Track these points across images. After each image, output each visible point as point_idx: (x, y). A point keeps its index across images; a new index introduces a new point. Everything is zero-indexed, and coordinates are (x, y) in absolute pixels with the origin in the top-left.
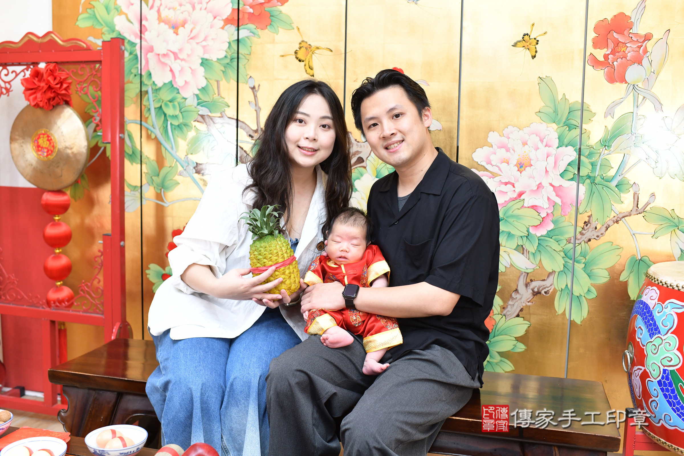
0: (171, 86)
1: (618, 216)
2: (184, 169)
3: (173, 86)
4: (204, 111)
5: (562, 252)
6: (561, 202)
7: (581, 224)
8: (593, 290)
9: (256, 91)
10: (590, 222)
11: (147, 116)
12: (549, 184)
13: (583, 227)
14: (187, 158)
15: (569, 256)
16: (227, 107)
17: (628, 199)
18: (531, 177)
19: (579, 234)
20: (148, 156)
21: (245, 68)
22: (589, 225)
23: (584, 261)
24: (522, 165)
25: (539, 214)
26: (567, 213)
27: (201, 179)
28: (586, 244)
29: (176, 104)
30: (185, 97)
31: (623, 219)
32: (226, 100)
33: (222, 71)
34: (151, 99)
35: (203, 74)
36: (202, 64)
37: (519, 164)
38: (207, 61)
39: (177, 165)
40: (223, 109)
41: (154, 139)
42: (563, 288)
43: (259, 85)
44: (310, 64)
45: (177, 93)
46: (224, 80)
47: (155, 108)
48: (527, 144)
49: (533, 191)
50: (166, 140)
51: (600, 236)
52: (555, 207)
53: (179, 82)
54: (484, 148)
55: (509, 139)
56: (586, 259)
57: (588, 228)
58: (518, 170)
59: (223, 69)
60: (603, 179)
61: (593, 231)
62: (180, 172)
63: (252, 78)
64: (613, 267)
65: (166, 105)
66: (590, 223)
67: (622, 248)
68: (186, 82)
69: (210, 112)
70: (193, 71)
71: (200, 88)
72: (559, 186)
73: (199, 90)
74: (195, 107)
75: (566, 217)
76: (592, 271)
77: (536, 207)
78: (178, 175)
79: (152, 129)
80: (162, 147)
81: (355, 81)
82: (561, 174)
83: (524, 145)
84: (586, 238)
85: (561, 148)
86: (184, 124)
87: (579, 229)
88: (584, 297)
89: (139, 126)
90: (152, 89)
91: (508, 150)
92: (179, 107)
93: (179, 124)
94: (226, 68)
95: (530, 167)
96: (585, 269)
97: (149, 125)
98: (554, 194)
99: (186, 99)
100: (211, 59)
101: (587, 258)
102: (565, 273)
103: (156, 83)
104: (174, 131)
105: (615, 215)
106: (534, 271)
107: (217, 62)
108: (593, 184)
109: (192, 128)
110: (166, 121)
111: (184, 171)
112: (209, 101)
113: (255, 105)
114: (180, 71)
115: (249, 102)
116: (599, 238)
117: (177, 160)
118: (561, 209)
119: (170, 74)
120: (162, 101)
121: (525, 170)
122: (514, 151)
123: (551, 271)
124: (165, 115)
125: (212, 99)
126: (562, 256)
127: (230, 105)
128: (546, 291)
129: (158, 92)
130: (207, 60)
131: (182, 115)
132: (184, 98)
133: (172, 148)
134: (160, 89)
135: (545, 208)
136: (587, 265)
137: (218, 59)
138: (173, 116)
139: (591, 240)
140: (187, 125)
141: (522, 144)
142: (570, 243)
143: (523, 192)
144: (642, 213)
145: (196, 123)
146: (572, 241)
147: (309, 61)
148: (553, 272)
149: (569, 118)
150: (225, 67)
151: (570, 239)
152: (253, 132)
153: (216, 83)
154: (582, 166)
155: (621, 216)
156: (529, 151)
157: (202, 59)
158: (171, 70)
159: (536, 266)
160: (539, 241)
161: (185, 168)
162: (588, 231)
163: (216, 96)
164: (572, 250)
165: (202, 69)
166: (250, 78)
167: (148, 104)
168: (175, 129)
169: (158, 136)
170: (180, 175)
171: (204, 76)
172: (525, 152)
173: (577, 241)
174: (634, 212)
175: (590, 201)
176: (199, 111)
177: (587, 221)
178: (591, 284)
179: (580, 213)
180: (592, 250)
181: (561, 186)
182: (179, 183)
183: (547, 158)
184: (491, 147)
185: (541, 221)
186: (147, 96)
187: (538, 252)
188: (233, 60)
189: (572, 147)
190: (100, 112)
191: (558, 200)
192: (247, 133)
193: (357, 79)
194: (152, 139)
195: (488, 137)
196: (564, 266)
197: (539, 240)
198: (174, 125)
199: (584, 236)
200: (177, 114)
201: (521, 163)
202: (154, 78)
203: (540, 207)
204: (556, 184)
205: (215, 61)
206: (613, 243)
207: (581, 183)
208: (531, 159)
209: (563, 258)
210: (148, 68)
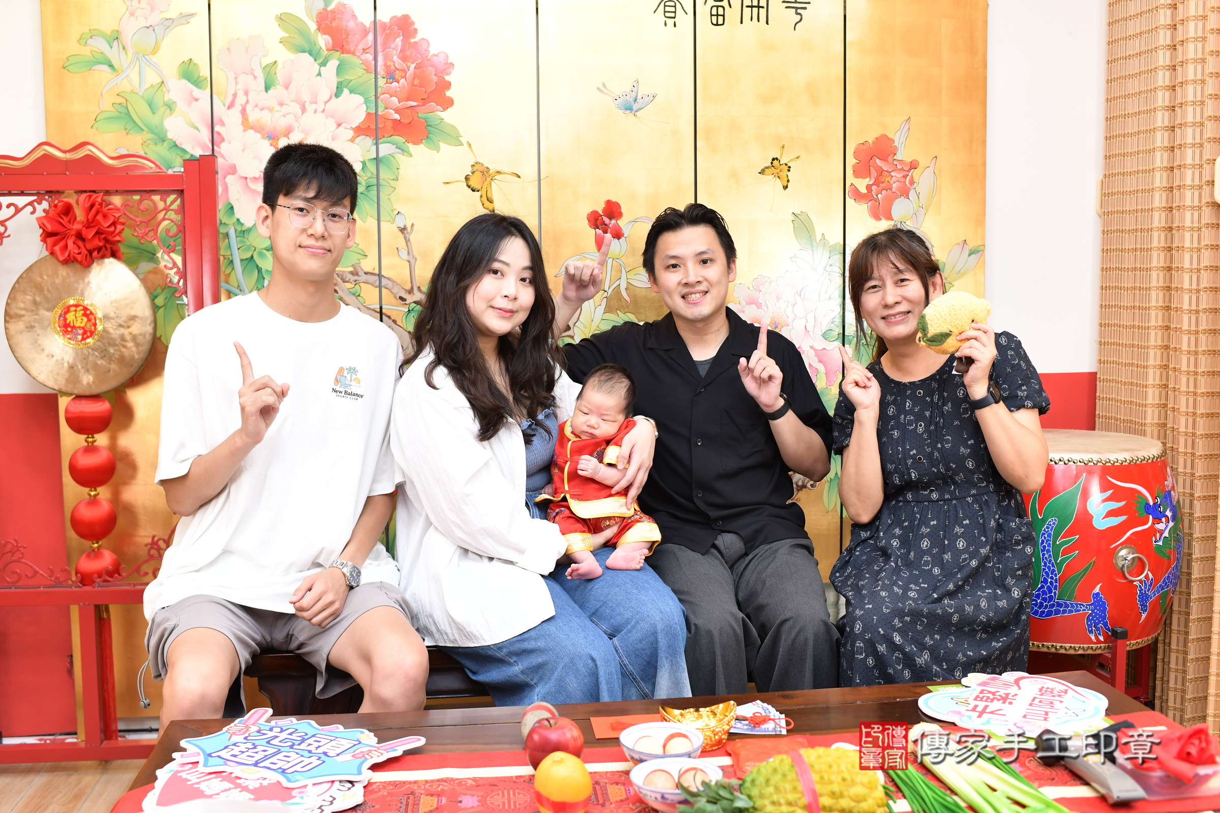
9: (408, 233)
11: (227, 272)
16: (363, 257)
34: (235, 247)
40: (357, 261)
43: (413, 225)
44: (488, 194)
47: (242, 260)
63: (401, 214)
65: (261, 254)
90: (236, 231)
97: (232, 286)
103: (242, 221)
110: (262, 279)
113: (406, 254)
115: (398, 249)
120: (253, 249)
124: (259, 270)
127: (367, 254)
129: (246, 236)
134: (249, 230)
147: (487, 191)
152: (406, 293)
166: (399, 215)
167: (230, 252)
186: (227, 241)
188: (369, 188)
192: (395, 294)
202: (238, 214)
210: (228, 198)
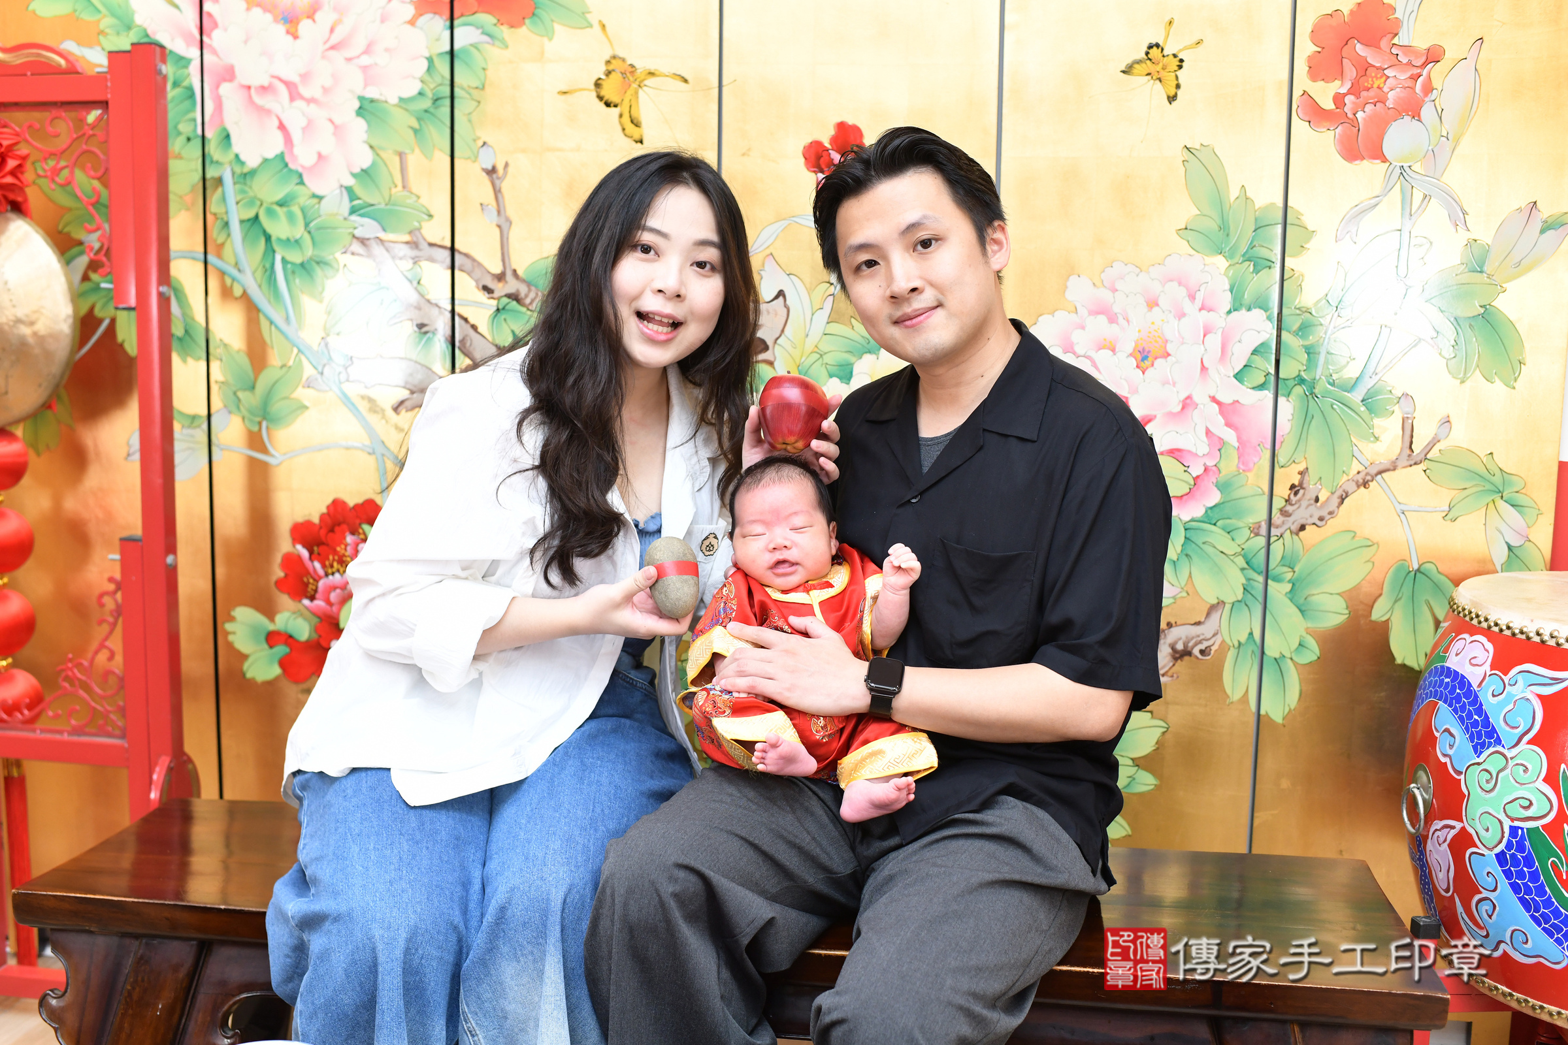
0: (281, 164)
1: (1367, 471)
2: (319, 372)
3: (286, 165)
4: (367, 227)
5: (1241, 557)
6: (1236, 439)
7: (1282, 490)
8: (1312, 644)
9: (498, 178)
10: (1304, 486)
11: (220, 241)
12: (1209, 399)
13: (1287, 498)
14: (326, 345)
15: (1255, 566)
16: (426, 217)
17: (1389, 430)
18: (1168, 383)
19: (1278, 515)
20: (226, 341)
21: (470, 121)
22: (1301, 492)
23: (1289, 575)
24: (1146, 354)
25: (1186, 469)
26: (1251, 465)
27: (363, 397)
28: (1295, 537)
29: (296, 209)
30: (320, 192)
31: (1379, 476)
32: (424, 201)
33: (411, 128)
34: (231, 200)
35: (365, 137)
36: (361, 111)
37: (1139, 351)
38: (373, 104)
39: (300, 360)
40: (416, 224)
41: (241, 297)
42: (1243, 640)
43: (507, 165)
44: (632, 112)
45: (297, 184)
46: (417, 151)
47: (242, 222)
48: (1157, 305)
49: (1172, 415)
50: (272, 300)
51: (1326, 519)
52: (1223, 451)
53: (303, 156)
54: (1056, 313)
55: (1116, 293)
56: (1294, 572)
57: (1299, 501)
58: (1138, 367)
59: (416, 125)
60: (1333, 384)
61: (1311, 507)
62: (308, 379)
63: (489, 146)
64: (1357, 588)
65: (270, 212)
66: (1303, 488)
67: (1378, 544)
68: (320, 156)
69: (384, 230)
70: (337, 129)
71: (357, 170)
72: (1233, 403)
73: (354, 175)
74: (345, 219)
75: (1248, 474)
76: (1309, 599)
77: (1179, 453)
78: (304, 387)
79: (234, 272)
80: (262, 317)
81: (744, 155)
82: (1237, 374)
83: (1152, 308)
84: (1295, 524)
85: (1236, 312)
86: (318, 260)
87: (1278, 503)
88: (1289, 661)
89: (200, 267)
90: (233, 173)
91: (1112, 319)
92: (305, 217)
93: (306, 259)
94: (422, 123)
95: (1166, 357)
96: (1292, 595)
97: (227, 263)
98: (1221, 420)
99: (320, 198)
100: (382, 98)
101: (1296, 569)
102: (1246, 605)
103: (243, 157)
104: (290, 277)
105: (1361, 468)
106: (1175, 603)
107: (400, 107)
108: (1310, 397)
109: (338, 270)
110: (271, 254)
111: (319, 376)
112: (379, 204)
113: (495, 213)
114: (304, 129)
115: (481, 204)
116: (1324, 522)
117: (299, 351)
118: (1237, 457)
119: (279, 136)
120: (258, 203)
121: (1153, 365)
122: (1128, 321)
123: (1215, 601)
124: (268, 238)
125: (387, 199)
126: (1241, 567)
127: (432, 213)
128: (1203, 648)
129: (248, 182)
130: (372, 101)
131: (312, 238)
132: (314, 196)
133: (287, 319)
134: (253, 173)
135: (1200, 454)
136: (1297, 585)
137: (401, 99)
138: (288, 240)
139: (1307, 527)
140: (326, 264)
141: (1145, 304)
142: (1257, 534)
143: (1149, 418)
144: (1421, 462)
145: (348, 256)
146: (1264, 531)
147: (630, 106)
148: (1218, 603)
149: (1254, 244)
150: (419, 119)
151: (1257, 526)
152: (493, 280)
153: (397, 159)
154: (1284, 354)
155: (1373, 471)
156: (1163, 320)
157: (361, 99)
158: (282, 127)
159: (1180, 590)
160: (1187, 531)
161: (320, 369)
162: (1299, 507)
163: (398, 191)
164: (1263, 552)
165: (361, 124)
166: (485, 147)
167: (223, 210)
168: (293, 272)
169: (249, 291)
170: (309, 387)
171: (365, 142)
172: (1153, 323)
173: (1274, 531)
174: (1403, 462)
175: (1304, 436)
176: (355, 228)
177: (1297, 483)
178: (1308, 631)
179: (1281, 464)
180: (1307, 551)
181: (1237, 404)
182: (307, 408)
183: (1204, 336)
184: (1072, 312)
185: (1190, 485)
186: (220, 190)
187: (1184, 557)
188: (439, 102)
189: (1262, 311)
190: (105, 231)
191: (1230, 436)
192: (477, 281)
193: (749, 150)
194: (236, 299)
195: (1067, 287)
196: (1244, 589)
197: (1186, 529)
198: (293, 264)
199: (1291, 519)
200: (298, 236)
201: (1143, 349)
202: (237, 146)
203: (1189, 452)
204: (1226, 399)
205: (395, 105)
206: (1355, 533)
207: (1284, 395)
208: (1167, 341)
209: (1242, 569)
210: (222, 122)
